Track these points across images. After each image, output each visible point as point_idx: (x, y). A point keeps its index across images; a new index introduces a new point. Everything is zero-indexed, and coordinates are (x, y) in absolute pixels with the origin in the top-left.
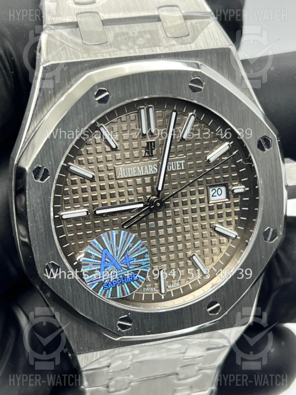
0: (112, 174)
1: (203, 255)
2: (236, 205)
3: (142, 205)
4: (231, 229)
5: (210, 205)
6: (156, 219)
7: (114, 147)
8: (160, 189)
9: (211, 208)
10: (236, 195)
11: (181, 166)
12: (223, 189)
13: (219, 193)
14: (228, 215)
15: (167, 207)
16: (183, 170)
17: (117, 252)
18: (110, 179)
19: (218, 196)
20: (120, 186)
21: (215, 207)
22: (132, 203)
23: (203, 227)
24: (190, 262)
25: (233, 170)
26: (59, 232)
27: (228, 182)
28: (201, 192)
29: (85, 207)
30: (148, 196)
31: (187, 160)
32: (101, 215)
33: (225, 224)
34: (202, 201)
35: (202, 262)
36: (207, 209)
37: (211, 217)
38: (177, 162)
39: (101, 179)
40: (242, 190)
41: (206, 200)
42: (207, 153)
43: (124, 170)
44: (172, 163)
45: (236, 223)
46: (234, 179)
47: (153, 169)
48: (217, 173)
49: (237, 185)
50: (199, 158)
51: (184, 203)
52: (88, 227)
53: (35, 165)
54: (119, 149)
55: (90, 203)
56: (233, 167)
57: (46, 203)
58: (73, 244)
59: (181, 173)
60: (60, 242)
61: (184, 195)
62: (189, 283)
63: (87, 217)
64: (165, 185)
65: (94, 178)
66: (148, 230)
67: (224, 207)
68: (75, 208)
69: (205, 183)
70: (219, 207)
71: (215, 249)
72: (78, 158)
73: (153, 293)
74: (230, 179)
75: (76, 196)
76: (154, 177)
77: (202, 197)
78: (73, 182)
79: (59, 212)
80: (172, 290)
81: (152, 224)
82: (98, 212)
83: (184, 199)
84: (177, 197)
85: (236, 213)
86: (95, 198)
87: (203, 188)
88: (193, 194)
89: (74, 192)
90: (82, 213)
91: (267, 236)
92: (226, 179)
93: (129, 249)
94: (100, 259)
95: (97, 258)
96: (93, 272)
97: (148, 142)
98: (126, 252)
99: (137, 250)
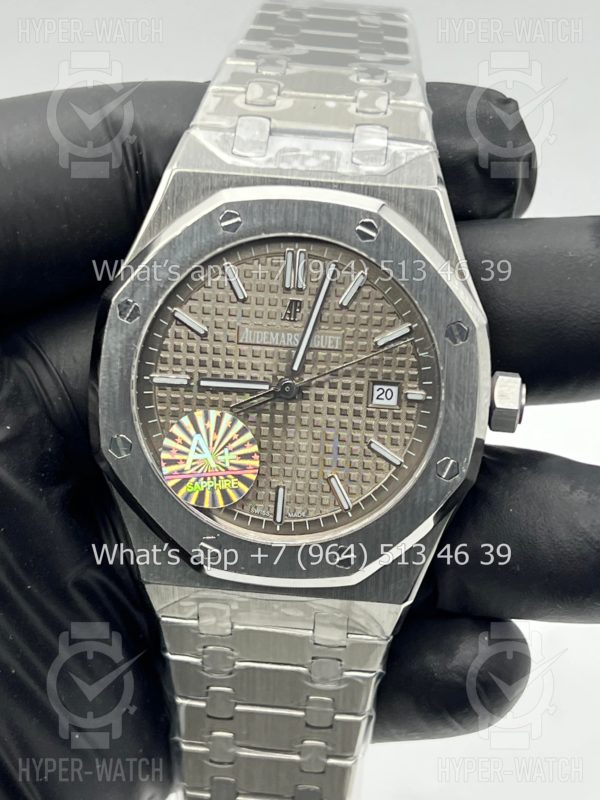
0: (233, 334)
1: (348, 480)
2: (409, 418)
3: (266, 387)
4: (396, 453)
5: (370, 409)
6: (286, 413)
7: (241, 297)
8: (295, 368)
9: (370, 415)
10: (411, 403)
11: (334, 344)
12: (395, 389)
13: (389, 396)
14: (395, 430)
15: (305, 397)
16: (337, 350)
17: (214, 442)
18: (229, 340)
19: (386, 398)
20: (242, 354)
21: (377, 414)
22: (254, 380)
23: (354, 440)
24: (327, 488)
25: (413, 365)
26: (143, 400)
27: (402, 381)
28: (359, 388)
29: (187, 373)
30: (279, 377)
31: (345, 337)
32: (207, 388)
33: (388, 444)
34: (358, 401)
35: (344, 492)
36: (364, 413)
37: (369, 428)
38: (330, 337)
39: (217, 339)
40: (420, 398)
41: (364, 402)
42: (377, 334)
43: (251, 332)
44: (322, 337)
45: (405, 445)
46: (412, 378)
47: (293, 340)
49: (415, 389)
50: (363, 338)
51: (332, 399)
52: (188, 402)
53: (123, 297)
54: (248, 301)
55: (195, 370)
56: (413, 362)
57: (128, 352)
58: (162, 421)
59: (333, 354)
60: (145, 415)
61: (333, 386)
62: (320, 517)
63: (188, 388)
64: (308, 367)
65: (206, 334)
66: (272, 424)
67: (390, 416)
68: (174, 372)
69: (367, 376)
70: (383, 416)
71: (368, 475)
72: (190, 303)
73: (265, 519)
74: (406, 379)
75: (177, 356)
76: (294, 352)
77: (359, 394)
78: (177, 336)
79: (151, 373)
80: (293, 521)
81: (279, 418)
82: (203, 383)
83: (332, 392)
84: (323, 387)
85: (408, 431)
86: (202, 364)
87: (362, 382)
88: (346, 387)
89: (177, 349)
90: (182, 380)
91: (443, 470)
92: (401, 377)
93: (231, 441)
94: (189, 447)
95: (184, 444)
96: (176, 462)
97: (292, 301)
98: (227, 444)
99: (242, 446)
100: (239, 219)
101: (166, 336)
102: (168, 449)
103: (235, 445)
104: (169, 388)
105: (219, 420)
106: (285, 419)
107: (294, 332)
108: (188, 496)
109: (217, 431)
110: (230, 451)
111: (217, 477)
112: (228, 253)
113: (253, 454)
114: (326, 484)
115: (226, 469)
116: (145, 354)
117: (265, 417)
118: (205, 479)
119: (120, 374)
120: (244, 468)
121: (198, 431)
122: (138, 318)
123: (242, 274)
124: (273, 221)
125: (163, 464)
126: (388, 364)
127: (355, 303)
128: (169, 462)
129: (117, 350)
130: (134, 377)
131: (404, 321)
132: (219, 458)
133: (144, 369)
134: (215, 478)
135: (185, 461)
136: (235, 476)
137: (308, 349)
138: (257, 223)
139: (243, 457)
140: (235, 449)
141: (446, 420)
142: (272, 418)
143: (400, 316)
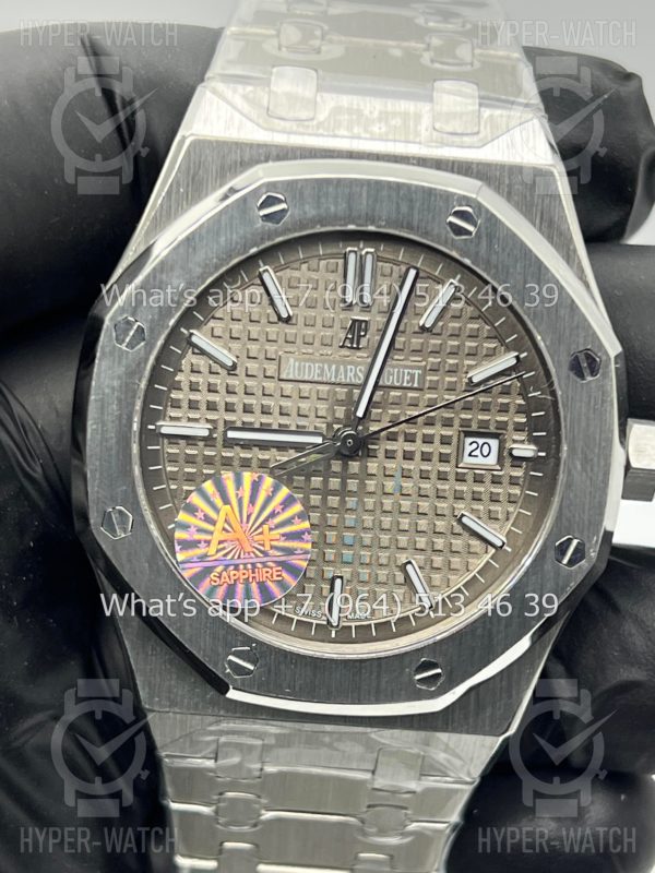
0: (271, 369)
1: (429, 568)
2: (513, 482)
3: (319, 440)
4: (495, 529)
5: (459, 470)
6: (344, 476)
7: (284, 315)
8: (359, 414)
9: (460, 479)
10: (517, 461)
11: (412, 380)
13: (485, 452)
14: (494, 499)
15: (371, 455)
16: (416, 389)
17: (249, 517)
18: (267, 376)
19: (482, 455)
20: (284, 394)
21: (470, 478)
22: (301, 430)
23: (438, 513)
24: (400, 578)
25: (520, 410)
26: (147, 458)
27: (504, 432)
28: (445, 441)
29: (208, 421)
30: (336, 426)
31: (426, 371)
32: (236, 441)
33: (485, 517)
34: (444, 459)
35: (424, 583)
36: (452, 477)
37: (459, 497)
38: (406, 371)
39: (250, 372)
40: (529, 454)
42: (470, 367)
43: (297, 364)
44: (396, 370)
45: (508, 519)
46: (518, 428)
47: (356, 375)
49: (522, 442)
50: (451, 372)
51: (408, 456)
52: (209, 461)
53: (121, 314)
54: (294, 321)
55: (221, 416)
56: (519, 405)
57: (128, 390)
58: (173, 487)
59: (411, 394)
60: (150, 479)
61: (410, 439)
62: (391, 619)
63: (209, 441)
64: (376, 412)
65: (234, 367)
66: (325, 492)
67: (488, 479)
68: (190, 420)
69: (457, 423)
70: (478, 480)
71: (456, 561)
72: (212, 324)
73: (315, 622)
74: (511, 427)
75: (194, 396)
76: (357, 391)
77: (446, 450)
78: (194, 370)
79: (158, 420)
80: (353, 624)
81: (334, 482)
82: (231, 434)
83: (409, 447)
84: (396, 440)
85: (512, 500)
86: (229, 408)
87: (450, 433)
88: (428, 440)
89: (194, 388)
90: (201, 430)
91: (563, 553)
92: (503, 426)
93: (273, 515)
94: (213, 523)
95: (207, 519)
96: (193, 544)
97: (354, 321)
98: (266, 520)
99: (288, 522)
100: (283, 206)
101: (178, 369)
102: (185, 527)
103: (277, 520)
104: (182, 442)
105: (256, 486)
107: (357, 364)
108: (211, 591)
109: (253, 501)
110: (271, 529)
111: (253, 565)
112: (267, 254)
113: (303, 532)
114: (400, 573)
115: (265, 554)
116: (151, 395)
117: (316, 481)
118: (236, 568)
119: (117, 422)
120: (290, 552)
121: (226, 501)
122: (142, 344)
123: (285, 282)
124: (333, 209)
125: (177, 548)
126: (485, 408)
127: (440, 324)
128: (188, 545)
129: (113, 388)
130: (135, 427)
131: (508, 349)
132: (256, 538)
133: (149, 416)
134: (249, 566)
135: (208, 542)
136: (279, 563)
137: (376, 386)
138: (311, 212)
140: (278, 526)
141: (569, 486)
142: (326, 482)
143: (502, 343)
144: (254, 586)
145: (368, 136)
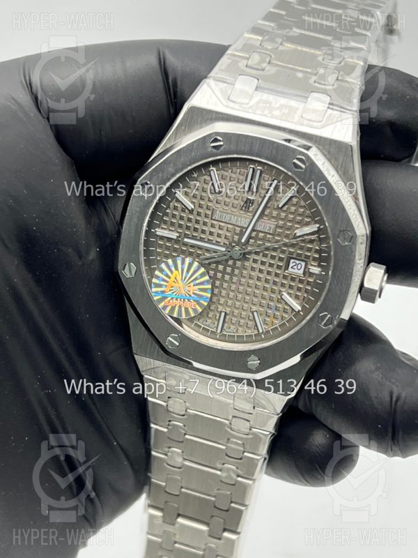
0: (209, 213)
1: (265, 315)
2: (308, 283)
3: (224, 249)
4: (297, 304)
5: (285, 274)
6: (233, 267)
7: (217, 191)
8: (243, 241)
9: (285, 277)
10: (311, 274)
11: (270, 229)
12: (303, 264)
13: (299, 267)
14: (299, 290)
15: (247, 259)
17: (185, 278)
18: (206, 216)
19: (296, 269)
20: (213, 226)
21: (289, 278)
22: (217, 243)
23: (273, 291)
24: (251, 318)
25: (317, 251)
26: (147, 243)
27: (308, 260)
28: (281, 259)
29: (178, 232)
31: (277, 226)
32: (188, 243)
33: (293, 297)
35: (261, 321)
36: (282, 276)
37: (283, 285)
39: (199, 214)
40: (317, 272)
42: (297, 228)
45: (304, 300)
46: (314, 259)
47: (245, 223)
48: (301, 248)
49: (315, 266)
50: (288, 229)
51: (263, 263)
52: (175, 250)
55: (183, 231)
56: (317, 250)
57: (143, 214)
58: (158, 258)
59: (268, 236)
60: (147, 253)
61: (265, 256)
62: (245, 335)
63: (177, 241)
64: (252, 241)
65: (193, 210)
66: (224, 272)
67: (297, 280)
68: (170, 230)
69: (287, 252)
70: (293, 279)
71: (278, 314)
73: (211, 329)
74: (311, 258)
75: (173, 220)
76: (244, 230)
77: (280, 264)
78: (175, 208)
79: (156, 228)
80: (228, 334)
81: (229, 270)
82: (186, 240)
83: (264, 259)
84: (259, 255)
85: (306, 291)
86: (188, 228)
87: (283, 256)
88: (273, 258)
89: (174, 216)
90: (174, 235)
91: (323, 320)
92: (307, 257)
93: (196, 279)
94: (169, 277)
95: (167, 276)
96: (160, 286)
98: (193, 281)
99: (202, 283)
100: (222, 143)
101: (168, 207)
102: (157, 277)
103: (197, 282)
104: (165, 240)
105: (190, 265)
106: (233, 271)
107: (246, 218)
108: (165, 308)
109: (188, 271)
110: (194, 285)
111: (184, 300)
112: (215, 163)
113: (208, 289)
114: (251, 315)
115: (190, 295)
116: (154, 216)
117: (221, 267)
118: (177, 299)
119: (135, 226)
120: (201, 296)
121: (177, 269)
123: (220, 177)
124: (243, 148)
125: (153, 286)
127: (287, 206)
128: (157, 285)
129: (136, 211)
130: (144, 228)
131: (316, 223)
132: (187, 288)
133: (151, 225)
134: (182, 300)
135: (166, 286)
136: (195, 301)
137: (253, 230)
138: (233, 147)
139: (201, 290)
140: (197, 285)
142: (225, 269)
143: (313, 219)
144: (183, 309)
145: (270, 115)
